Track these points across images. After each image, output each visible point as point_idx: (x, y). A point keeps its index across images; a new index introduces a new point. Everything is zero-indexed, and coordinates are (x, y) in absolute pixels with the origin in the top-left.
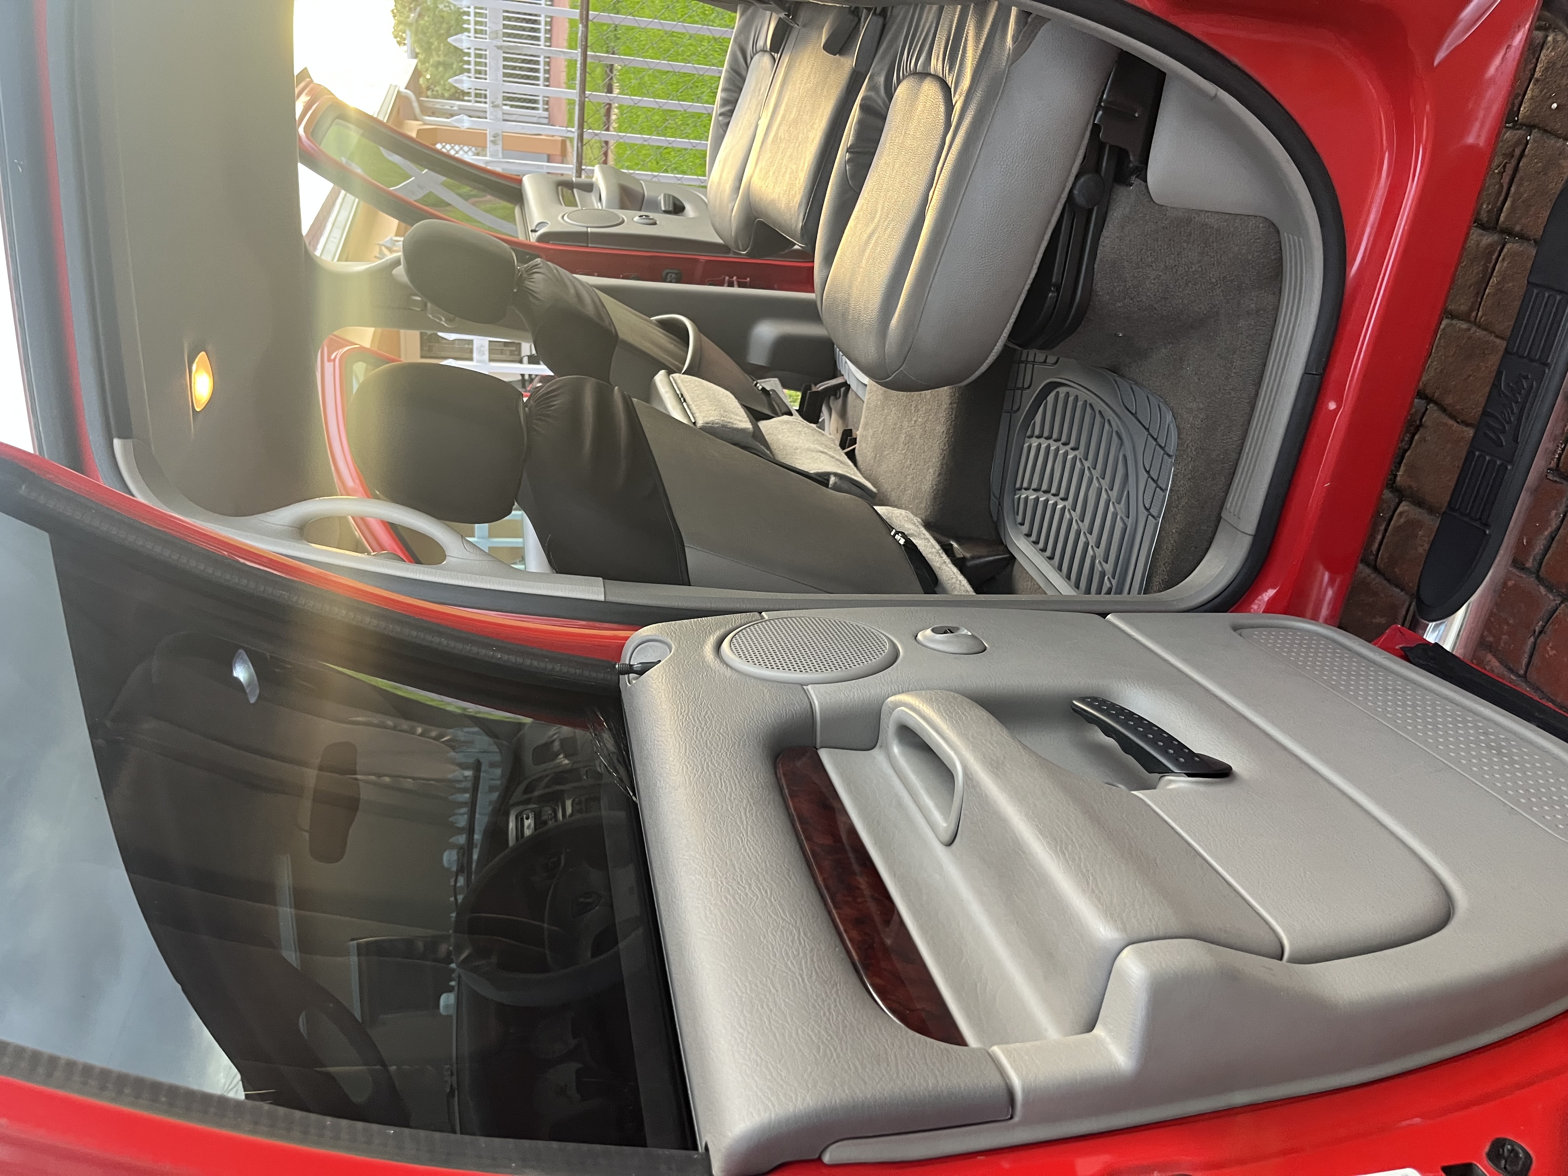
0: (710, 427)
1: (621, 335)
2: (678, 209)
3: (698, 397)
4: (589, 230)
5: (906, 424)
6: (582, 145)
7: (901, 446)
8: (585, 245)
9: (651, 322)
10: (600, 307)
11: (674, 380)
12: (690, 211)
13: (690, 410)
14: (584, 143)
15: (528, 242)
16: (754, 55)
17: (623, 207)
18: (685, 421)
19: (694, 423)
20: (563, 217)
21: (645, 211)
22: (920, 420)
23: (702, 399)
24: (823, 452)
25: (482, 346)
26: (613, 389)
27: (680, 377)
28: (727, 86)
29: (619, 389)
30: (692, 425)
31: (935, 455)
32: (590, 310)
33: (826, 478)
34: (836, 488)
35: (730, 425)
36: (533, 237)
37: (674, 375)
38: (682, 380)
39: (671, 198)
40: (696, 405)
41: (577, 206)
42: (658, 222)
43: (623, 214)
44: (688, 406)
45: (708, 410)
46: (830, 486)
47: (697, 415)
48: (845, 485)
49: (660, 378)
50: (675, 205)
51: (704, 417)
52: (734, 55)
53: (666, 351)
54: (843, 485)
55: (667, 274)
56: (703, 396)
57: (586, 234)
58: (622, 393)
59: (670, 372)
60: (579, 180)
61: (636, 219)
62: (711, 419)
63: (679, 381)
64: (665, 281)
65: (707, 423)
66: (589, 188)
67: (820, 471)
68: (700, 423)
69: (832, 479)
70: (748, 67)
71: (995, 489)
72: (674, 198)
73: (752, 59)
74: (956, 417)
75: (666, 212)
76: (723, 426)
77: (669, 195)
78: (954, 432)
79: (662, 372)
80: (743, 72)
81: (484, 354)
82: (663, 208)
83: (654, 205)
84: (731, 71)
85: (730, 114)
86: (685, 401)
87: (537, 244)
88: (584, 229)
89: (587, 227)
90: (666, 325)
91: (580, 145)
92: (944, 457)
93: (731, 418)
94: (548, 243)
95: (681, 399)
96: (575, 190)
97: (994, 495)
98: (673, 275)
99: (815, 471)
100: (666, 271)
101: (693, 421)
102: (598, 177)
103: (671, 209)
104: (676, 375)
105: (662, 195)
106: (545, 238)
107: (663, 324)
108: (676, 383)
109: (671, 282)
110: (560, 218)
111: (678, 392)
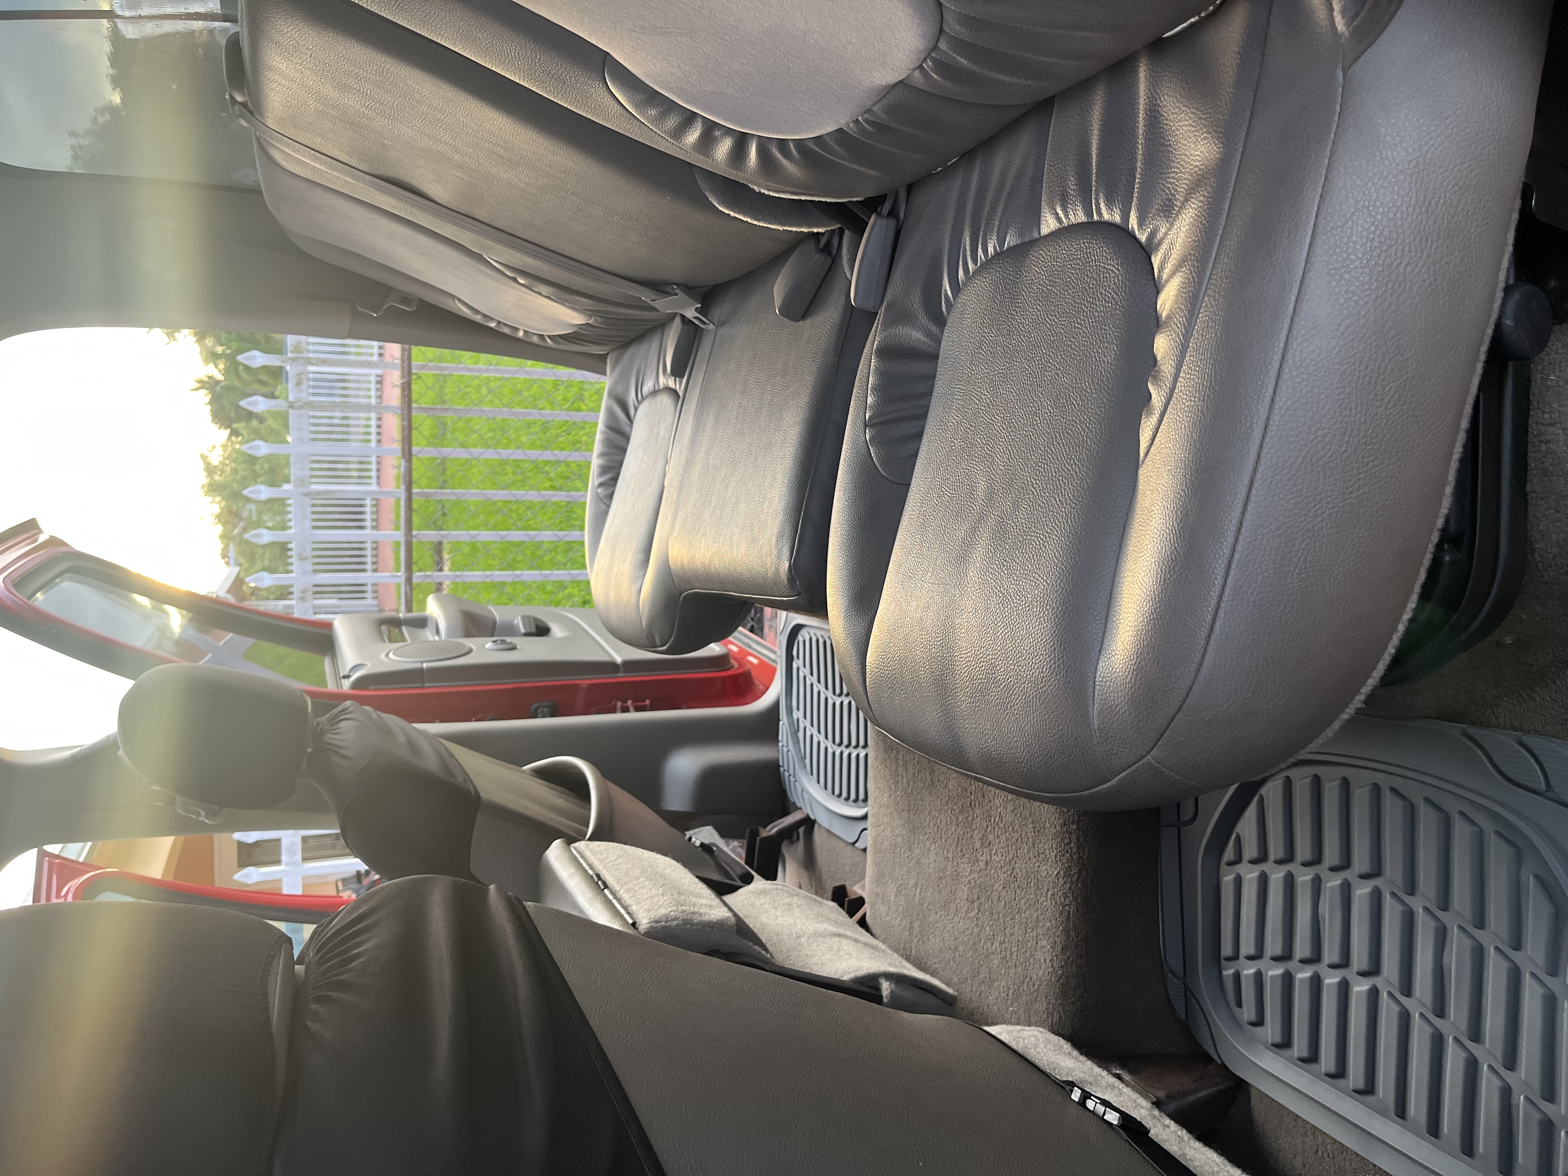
0: (664, 927)
1: (484, 795)
2: (542, 630)
3: (627, 874)
4: (425, 665)
5: (965, 868)
6: (411, 590)
7: (964, 905)
8: (420, 685)
9: (524, 772)
10: (448, 763)
11: (579, 852)
12: (557, 631)
13: (619, 901)
14: (414, 586)
15: (339, 691)
16: (639, 403)
17: (468, 634)
18: (616, 925)
19: (634, 925)
20: (387, 655)
21: (498, 636)
22: (997, 859)
23: (636, 878)
24: (840, 935)
25: (293, 844)
26: (486, 891)
27: (587, 846)
28: (605, 450)
29: (499, 889)
30: (630, 931)
31: (1049, 914)
32: (431, 764)
33: (872, 984)
34: (897, 1003)
35: (697, 919)
36: (346, 684)
37: (577, 844)
38: (594, 853)
39: (532, 620)
40: (628, 891)
41: (404, 640)
42: (518, 647)
43: (470, 643)
44: (613, 894)
45: (652, 897)
46: (885, 1000)
47: (634, 908)
48: (908, 994)
49: (555, 854)
50: (537, 627)
51: (649, 910)
52: (610, 413)
53: (554, 809)
54: (903, 993)
55: (538, 708)
56: (637, 873)
57: (421, 670)
58: (506, 895)
59: (570, 840)
60: (409, 615)
61: (489, 645)
62: (662, 911)
63: (588, 854)
64: (535, 716)
65: (657, 922)
66: (421, 623)
67: (859, 974)
68: (644, 923)
69: (886, 987)
70: (631, 420)
71: (1174, 961)
72: (536, 619)
73: (636, 409)
74: (1079, 847)
75: (527, 635)
76: (686, 922)
77: (529, 617)
78: (1080, 872)
79: (557, 844)
80: (627, 429)
81: (295, 854)
82: (523, 631)
83: (511, 630)
84: (608, 431)
85: (613, 483)
86: (606, 886)
87: (351, 692)
88: (418, 665)
89: (422, 662)
90: (546, 774)
91: (408, 589)
92: (1068, 917)
93: (694, 905)
94: (367, 689)
95: (598, 884)
96: (404, 629)
97: (1173, 973)
98: (546, 710)
99: (852, 975)
100: (536, 705)
101: (631, 921)
102: (433, 608)
103: (533, 630)
104: (581, 845)
105: (519, 618)
106: (363, 682)
107: (543, 774)
108: (583, 857)
109: (544, 717)
110: (383, 657)
111: (590, 872)
